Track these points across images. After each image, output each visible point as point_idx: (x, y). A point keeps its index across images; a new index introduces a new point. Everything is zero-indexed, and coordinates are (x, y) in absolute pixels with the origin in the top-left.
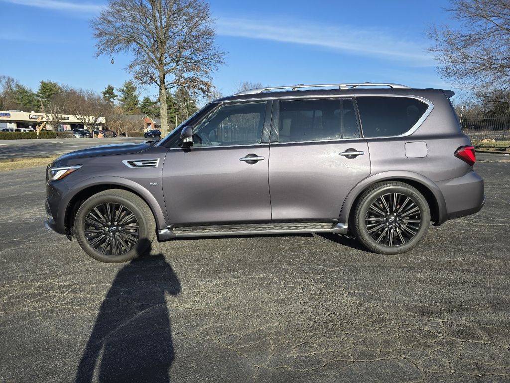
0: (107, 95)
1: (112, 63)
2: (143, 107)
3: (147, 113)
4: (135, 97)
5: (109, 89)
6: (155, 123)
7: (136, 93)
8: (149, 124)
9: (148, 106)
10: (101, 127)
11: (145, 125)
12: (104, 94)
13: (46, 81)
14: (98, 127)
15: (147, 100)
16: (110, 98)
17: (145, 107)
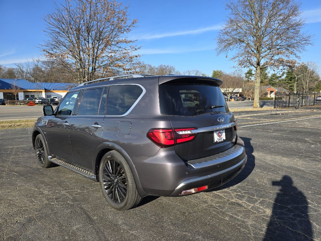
0: (248, 75)
1: (227, 57)
2: (271, 80)
3: (273, 84)
4: (266, 74)
5: (250, 71)
6: (277, 90)
7: (267, 72)
8: (271, 92)
9: (274, 79)
10: (239, 94)
11: (269, 92)
12: (246, 74)
13: (216, 70)
14: (237, 94)
15: (274, 75)
16: (249, 76)
17: (272, 80)
